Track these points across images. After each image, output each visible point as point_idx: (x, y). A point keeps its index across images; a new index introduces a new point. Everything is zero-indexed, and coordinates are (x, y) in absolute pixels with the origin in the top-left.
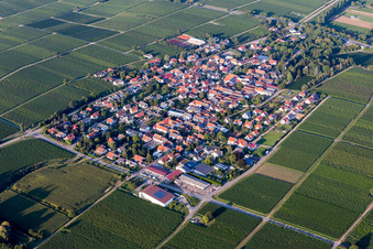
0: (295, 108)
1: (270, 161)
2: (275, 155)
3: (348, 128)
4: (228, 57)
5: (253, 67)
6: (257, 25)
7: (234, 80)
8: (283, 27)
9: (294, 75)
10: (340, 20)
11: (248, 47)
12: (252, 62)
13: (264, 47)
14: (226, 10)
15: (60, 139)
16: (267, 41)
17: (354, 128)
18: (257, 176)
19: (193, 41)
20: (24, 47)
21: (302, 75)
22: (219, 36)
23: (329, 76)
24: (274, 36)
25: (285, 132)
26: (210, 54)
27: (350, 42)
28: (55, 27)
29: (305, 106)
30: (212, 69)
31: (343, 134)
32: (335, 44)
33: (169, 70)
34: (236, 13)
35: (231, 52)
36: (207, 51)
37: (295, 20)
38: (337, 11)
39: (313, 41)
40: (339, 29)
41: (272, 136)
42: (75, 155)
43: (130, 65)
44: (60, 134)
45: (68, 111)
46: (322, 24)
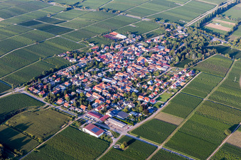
0: (180, 79)
1: (163, 111)
2: (167, 107)
3: (212, 92)
4: (140, 47)
5: (155, 53)
6: (158, 27)
7: (143, 60)
8: (174, 29)
9: (180, 58)
10: (209, 26)
11: (152, 41)
12: (155, 50)
13: (162, 41)
14: (139, 18)
15: (36, 94)
16: (164, 37)
17: (216, 92)
18: (155, 120)
19: (119, 36)
20: (17, 37)
21: (185, 58)
22: (135, 34)
23: (201, 60)
24: (169, 34)
25: (173, 93)
26: (129, 44)
27: (215, 39)
28: (36, 26)
29: (186, 77)
30: (130, 53)
31: (209, 95)
32: (206, 40)
33: (104, 53)
34: (146, 19)
35: (142, 43)
36: (127, 42)
37: (182, 25)
38: (208, 20)
39: (192, 38)
40: (208, 31)
41: (165, 95)
42: (45, 104)
43: (80, 50)
44: (36, 91)
45: (42, 77)
46: (198, 28)
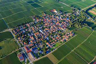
1: (53, 53)
2: (55, 52)
3: (77, 47)
4: (60, 17)
5: (64, 21)
6: (71, 10)
7: (58, 24)
8: (76, 11)
9: (72, 26)
10: (90, 11)
11: (66, 15)
12: (65, 19)
13: (69, 16)
14: (66, 4)
15: (14, 33)
16: (71, 14)
17: (79, 48)
18: (47, 58)
19: (55, 11)
21: (74, 26)
22: (61, 11)
23: (80, 28)
24: (73, 13)
25: (61, 44)
27: (89, 18)
29: (69, 37)
30: (55, 20)
32: (86, 18)
33: (46, 18)
34: (68, 6)
35: (62, 16)
36: (57, 15)
37: (79, 10)
38: (90, 9)
39: (81, 16)
40: (88, 14)
41: (58, 45)
42: (14, 38)
46: (85, 12)
